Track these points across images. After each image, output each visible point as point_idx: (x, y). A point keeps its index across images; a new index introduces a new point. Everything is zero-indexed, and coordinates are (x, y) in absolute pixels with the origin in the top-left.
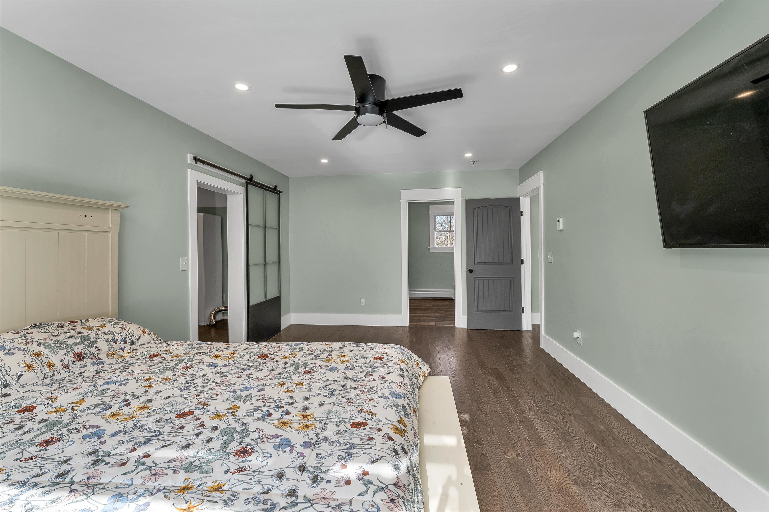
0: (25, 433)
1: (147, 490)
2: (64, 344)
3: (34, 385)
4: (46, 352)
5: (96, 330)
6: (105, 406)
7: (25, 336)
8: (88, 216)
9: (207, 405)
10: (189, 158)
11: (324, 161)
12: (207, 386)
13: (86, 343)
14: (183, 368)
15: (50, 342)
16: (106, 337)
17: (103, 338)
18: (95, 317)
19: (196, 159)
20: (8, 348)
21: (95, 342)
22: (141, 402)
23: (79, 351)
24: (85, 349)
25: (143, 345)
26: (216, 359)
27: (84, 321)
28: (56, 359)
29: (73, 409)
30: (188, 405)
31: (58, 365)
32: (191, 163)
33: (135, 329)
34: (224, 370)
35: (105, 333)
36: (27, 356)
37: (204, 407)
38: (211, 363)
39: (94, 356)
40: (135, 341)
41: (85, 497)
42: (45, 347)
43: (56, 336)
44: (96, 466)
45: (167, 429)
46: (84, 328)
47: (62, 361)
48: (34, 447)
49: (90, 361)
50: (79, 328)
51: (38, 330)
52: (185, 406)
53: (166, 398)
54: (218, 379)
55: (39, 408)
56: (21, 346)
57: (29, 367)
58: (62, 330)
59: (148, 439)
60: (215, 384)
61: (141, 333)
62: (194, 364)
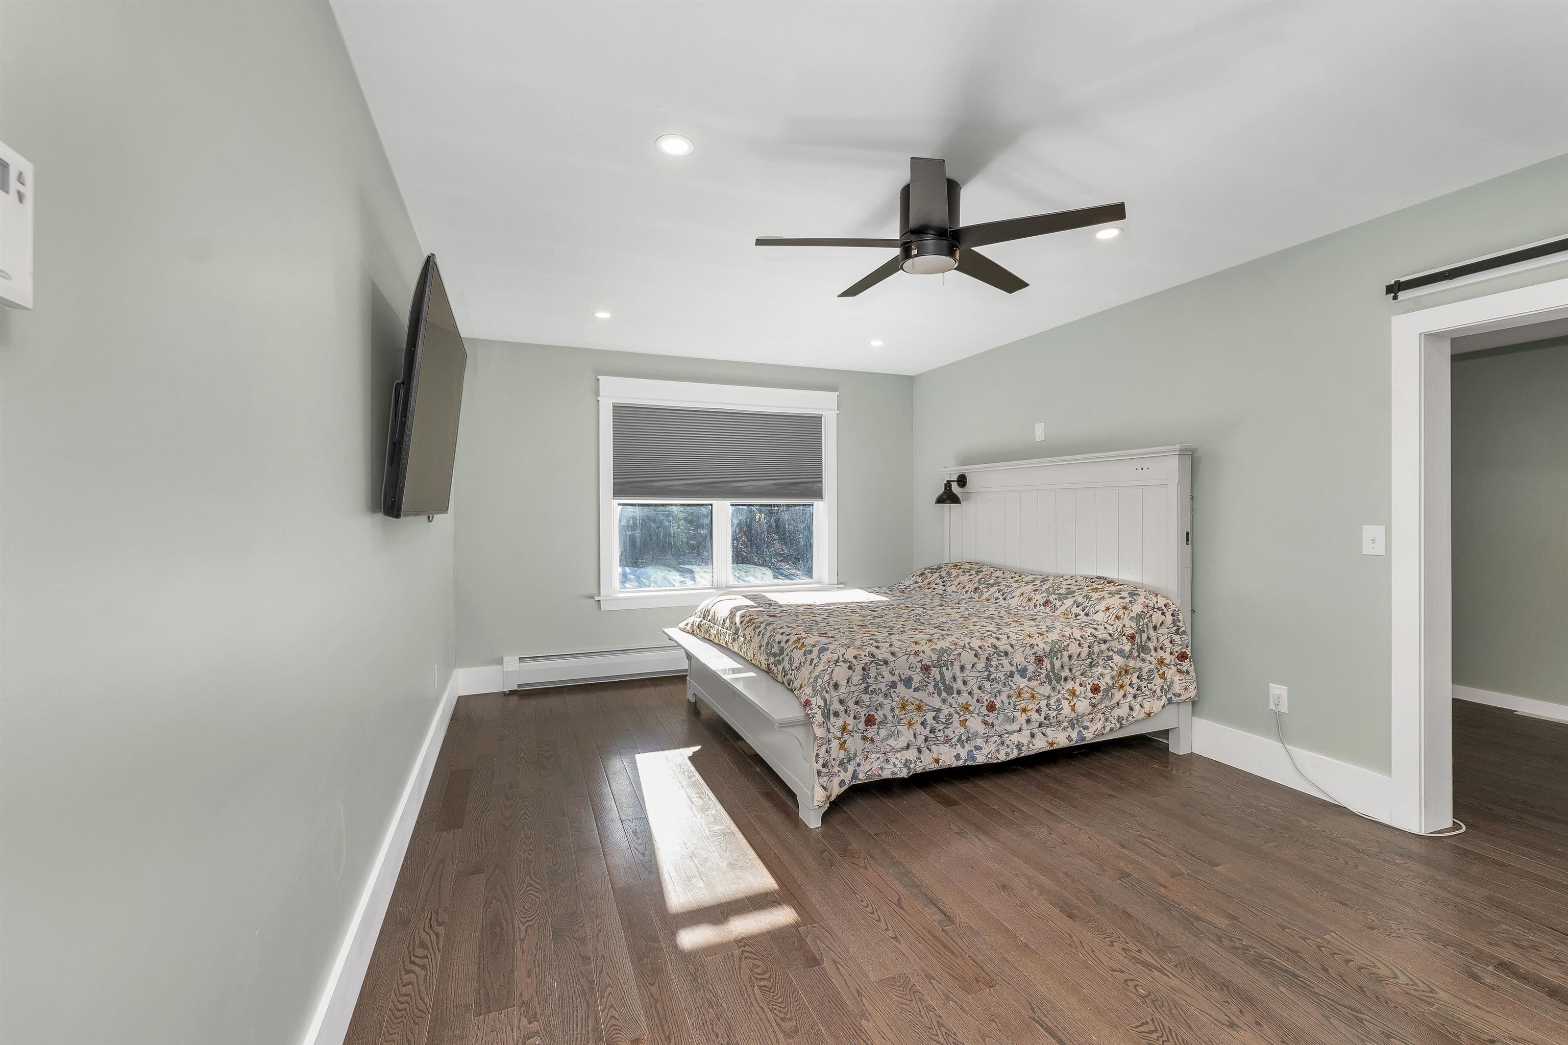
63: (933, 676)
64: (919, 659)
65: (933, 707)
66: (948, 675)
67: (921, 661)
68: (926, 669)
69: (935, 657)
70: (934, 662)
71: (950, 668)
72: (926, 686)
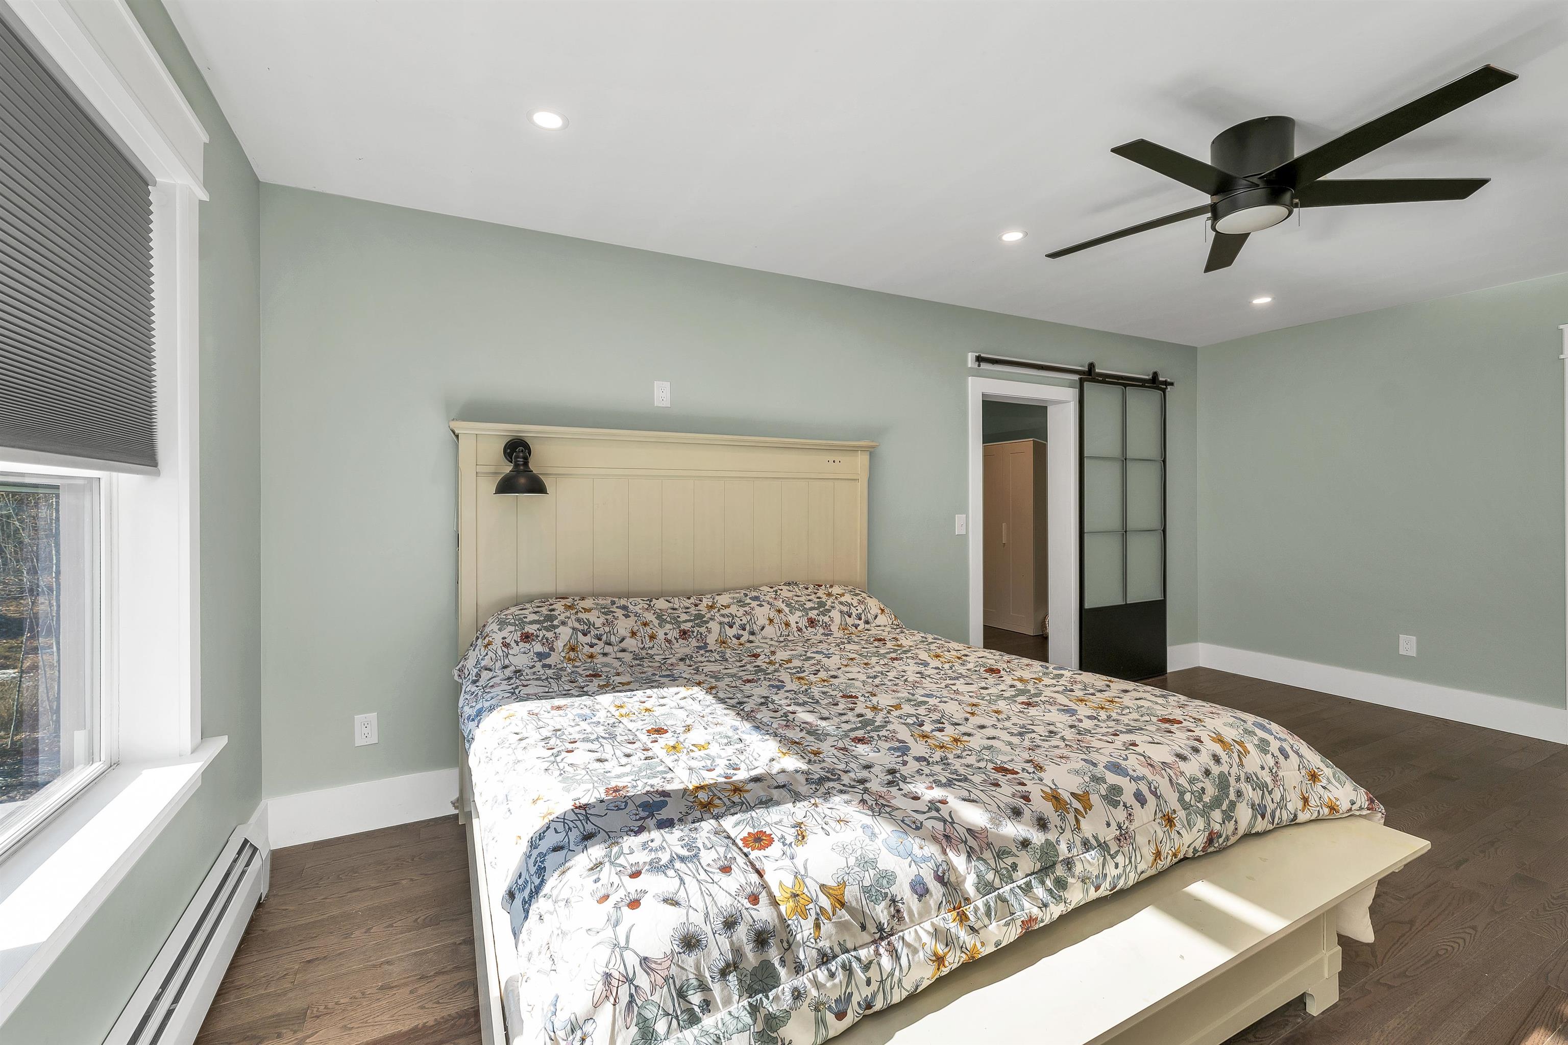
0: (743, 671)
1: (775, 733)
2: (802, 606)
3: (772, 639)
4: (787, 610)
5: (834, 597)
6: (918, 720)
7: (776, 591)
8: (836, 461)
9: (1041, 768)
10: (971, 357)
11: (1262, 301)
12: (1050, 741)
13: (821, 610)
14: (1023, 703)
15: (792, 601)
16: (841, 607)
17: (838, 608)
18: (840, 584)
19: (979, 359)
20: (761, 600)
21: (829, 611)
22: (957, 732)
23: (814, 617)
24: (819, 615)
25: (879, 626)
26: (1077, 703)
27: (828, 586)
28: (792, 619)
29: (780, 665)
30: (1014, 757)
31: (794, 625)
32: (973, 366)
33: (873, 605)
34: (1087, 724)
35: (841, 603)
36: (772, 610)
37: (1036, 772)
38: (1068, 706)
39: (826, 626)
40: (871, 620)
41: (741, 719)
42: (787, 605)
43: (798, 596)
44: (889, 787)
45: (977, 779)
46: (825, 593)
47: (797, 623)
48: (740, 681)
49: (821, 631)
50: (821, 593)
51: (788, 587)
52: (1010, 758)
53: (989, 738)
54: (1069, 734)
55: (762, 657)
56: (771, 600)
57: (771, 621)
58: (806, 592)
59: (950, 781)
60: (1064, 742)
61: (880, 611)
62: (1040, 702)
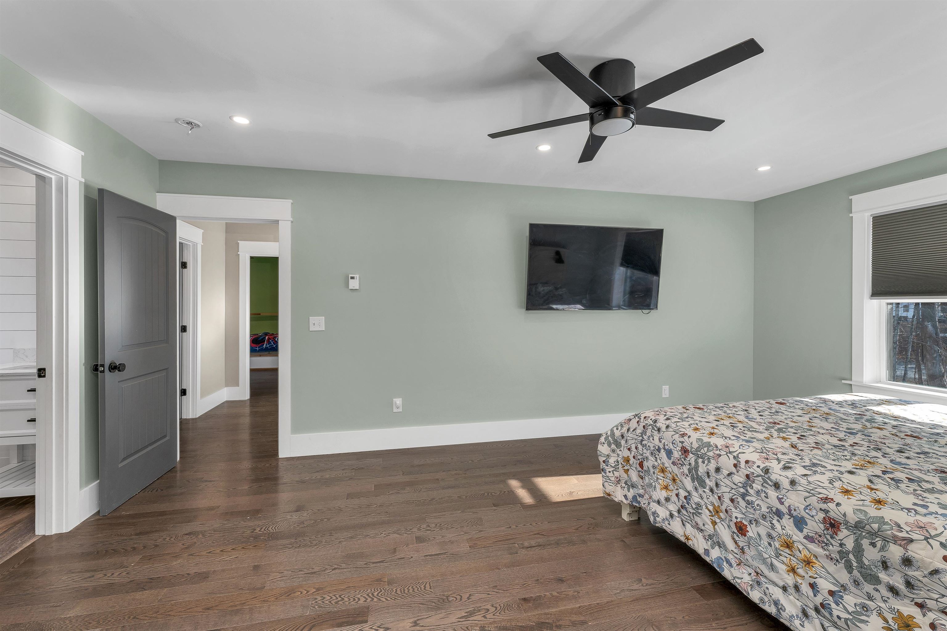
63: (689, 461)
64: (682, 439)
65: (686, 489)
66: (702, 469)
67: (682, 442)
68: (685, 451)
69: (695, 445)
70: (693, 450)
71: (706, 462)
72: (682, 465)
